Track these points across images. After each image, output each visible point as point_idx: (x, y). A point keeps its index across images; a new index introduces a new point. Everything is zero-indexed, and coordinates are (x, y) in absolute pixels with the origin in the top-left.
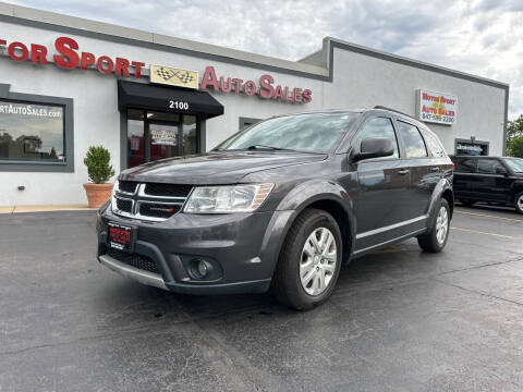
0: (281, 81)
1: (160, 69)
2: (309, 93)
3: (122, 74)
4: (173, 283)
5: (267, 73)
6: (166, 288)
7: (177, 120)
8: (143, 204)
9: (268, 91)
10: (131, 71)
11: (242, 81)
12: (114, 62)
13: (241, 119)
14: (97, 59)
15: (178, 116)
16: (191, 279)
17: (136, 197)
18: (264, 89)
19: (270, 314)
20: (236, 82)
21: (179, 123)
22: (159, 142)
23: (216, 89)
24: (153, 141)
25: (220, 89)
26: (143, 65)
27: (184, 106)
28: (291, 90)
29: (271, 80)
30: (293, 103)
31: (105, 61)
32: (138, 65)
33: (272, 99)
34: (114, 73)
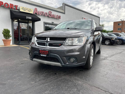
0: (53, 13)
1: (23, 7)
2: (60, 16)
3: (12, 8)
4: (63, 64)
5: (50, 11)
6: (61, 66)
7: (27, 22)
9: (51, 15)
10: (14, 8)
11: (44, 12)
12: (9, 5)
13: (44, 22)
14: (4, 3)
15: (27, 21)
16: (69, 63)
17: (47, 42)
18: (50, 15)
19: (82, 71)
20: (43, 12)
21: (28, 23)
22: (22, 28)
23: (38, 14)
24: (21, 27)
25: (39, 14)
26: (18, 6)
27: (30, 18)
28: (56, 15)
29: (51, 13)
30: (56, 19)
31: (6, 4)
32: (16, 6)
33: (51, 17)
34: (9, 8)
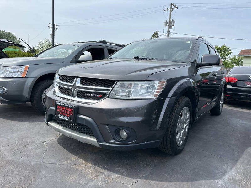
8: (79, 91)
